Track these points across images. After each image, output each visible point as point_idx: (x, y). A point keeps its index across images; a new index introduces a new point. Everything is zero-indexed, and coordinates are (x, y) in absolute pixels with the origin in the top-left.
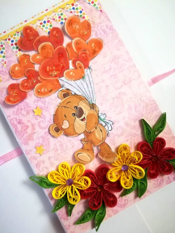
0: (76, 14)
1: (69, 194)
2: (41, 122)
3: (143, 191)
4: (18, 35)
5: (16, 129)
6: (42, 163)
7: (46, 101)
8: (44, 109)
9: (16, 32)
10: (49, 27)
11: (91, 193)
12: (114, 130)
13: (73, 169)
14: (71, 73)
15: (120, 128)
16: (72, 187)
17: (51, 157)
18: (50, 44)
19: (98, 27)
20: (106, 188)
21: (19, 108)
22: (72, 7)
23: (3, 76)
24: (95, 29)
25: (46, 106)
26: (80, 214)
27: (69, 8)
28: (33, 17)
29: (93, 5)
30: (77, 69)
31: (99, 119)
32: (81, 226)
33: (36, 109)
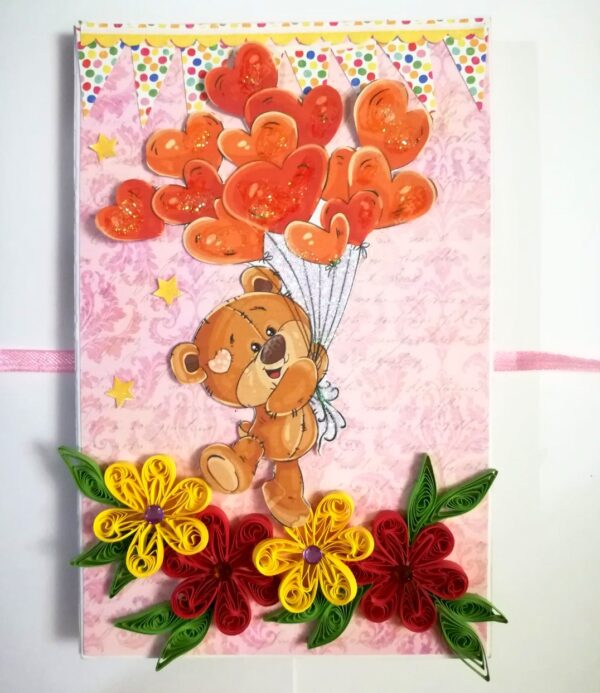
0: (408, 77)
1: (137, 543)
2: (161, 322)
3: (326, 635)
4: (221, 53)
5: (87, 304)
6: (111, 428)
7: (203, 273)
8: (187, 292)
9: (221, 41)
10: (315, 75)
11: (193, 569)
12: (339, 443)
13: (179, 486)
14: (308, 236)
15: (357, 445)
16: (153, 530)
17: (142, 425)
18: (293, 124)
19: (446, 146)
20: (239, 577)
21: (125, 254)
22: (407, 52)
23: (123, 145)
24: (436, 148)
25: (196, 287)
26: (139, 606)
27: (397, 51)
28: (286, 25)
29: (466, 76)
30: (329, 232)
31: (316, 395)
32: (124, 635)
33: (168, 280)
